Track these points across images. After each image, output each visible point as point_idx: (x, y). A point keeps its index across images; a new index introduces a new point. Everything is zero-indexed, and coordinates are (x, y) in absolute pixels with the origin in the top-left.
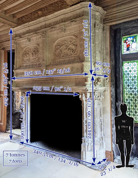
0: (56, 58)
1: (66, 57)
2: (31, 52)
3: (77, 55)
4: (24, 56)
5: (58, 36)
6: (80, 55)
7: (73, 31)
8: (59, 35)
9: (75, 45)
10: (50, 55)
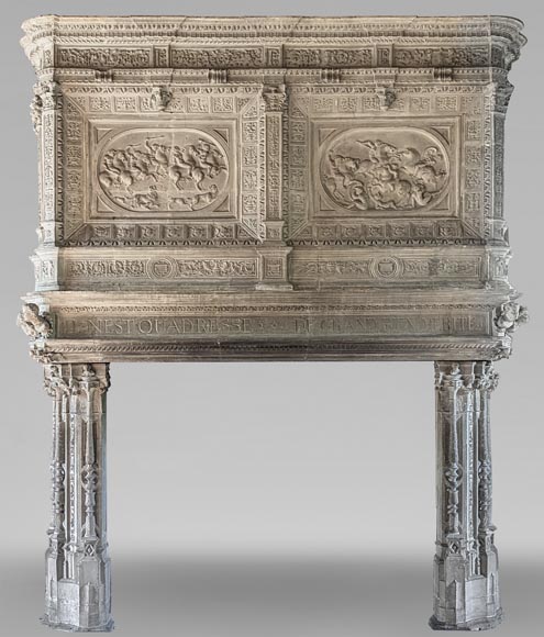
0: (334, 214)
1: (389, 214)
2: (167, 164)
3: (449, 214)
4: (114, 176)
5: (352, 115)
6: (464, 214)
7: (431, 112)
8: (356, 115)
9: (434, 170)
10: (302, 194)
